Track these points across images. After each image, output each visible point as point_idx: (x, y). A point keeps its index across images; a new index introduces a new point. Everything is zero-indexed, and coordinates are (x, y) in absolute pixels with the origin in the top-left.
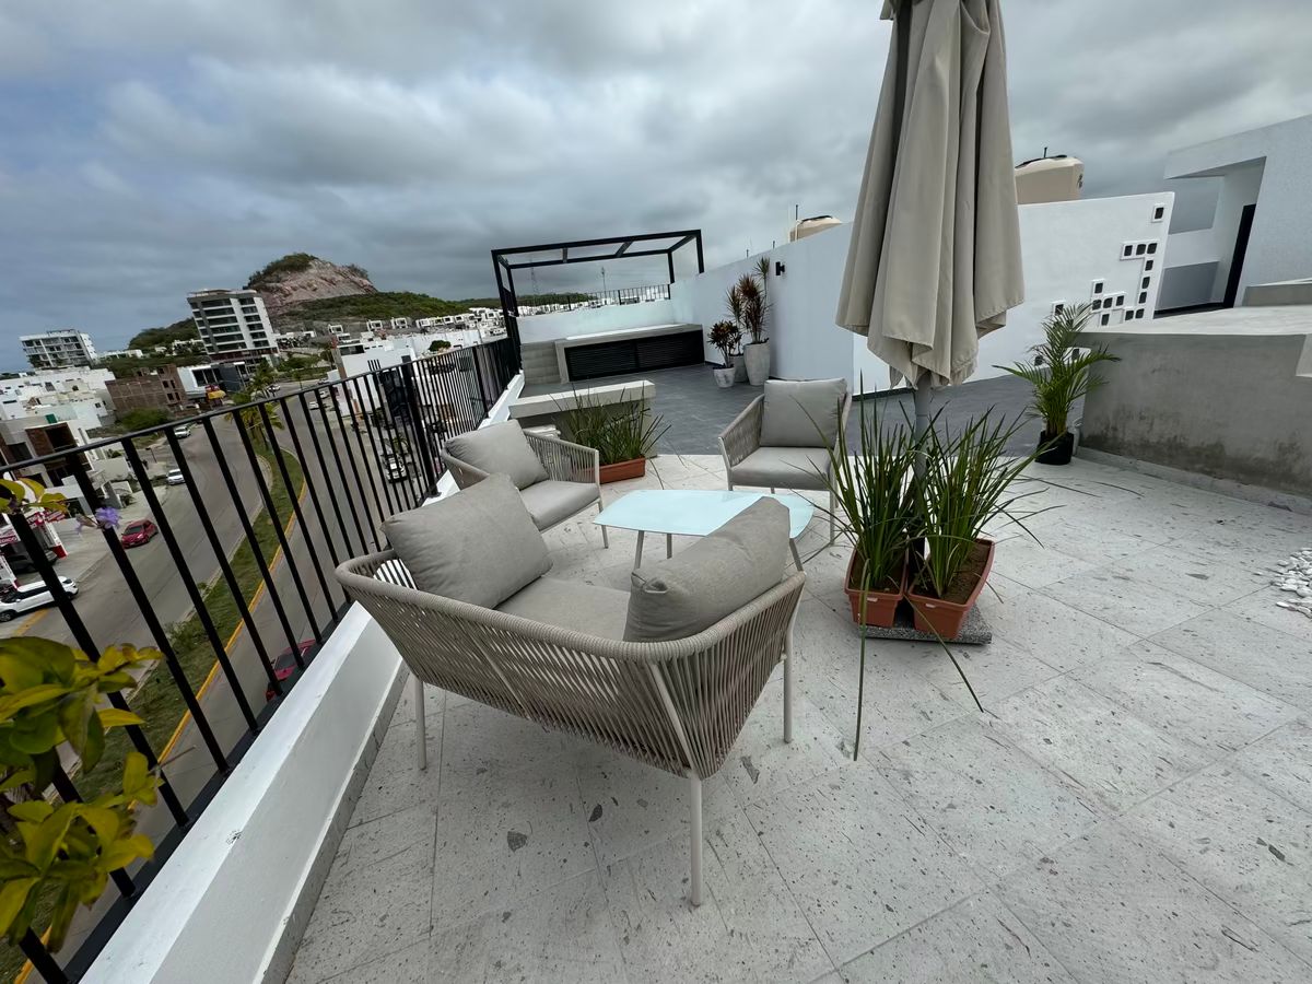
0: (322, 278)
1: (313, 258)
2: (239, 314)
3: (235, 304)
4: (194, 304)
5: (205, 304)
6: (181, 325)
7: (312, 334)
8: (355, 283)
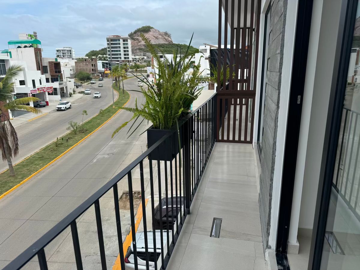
0: (154, 36)
1: (152, 28)
2: (122, 46)
3: (121, 41)
4: (108, 41)
5: (112, 40)
6: (103, 50)
7: (145, 57)
8: (165, 39)
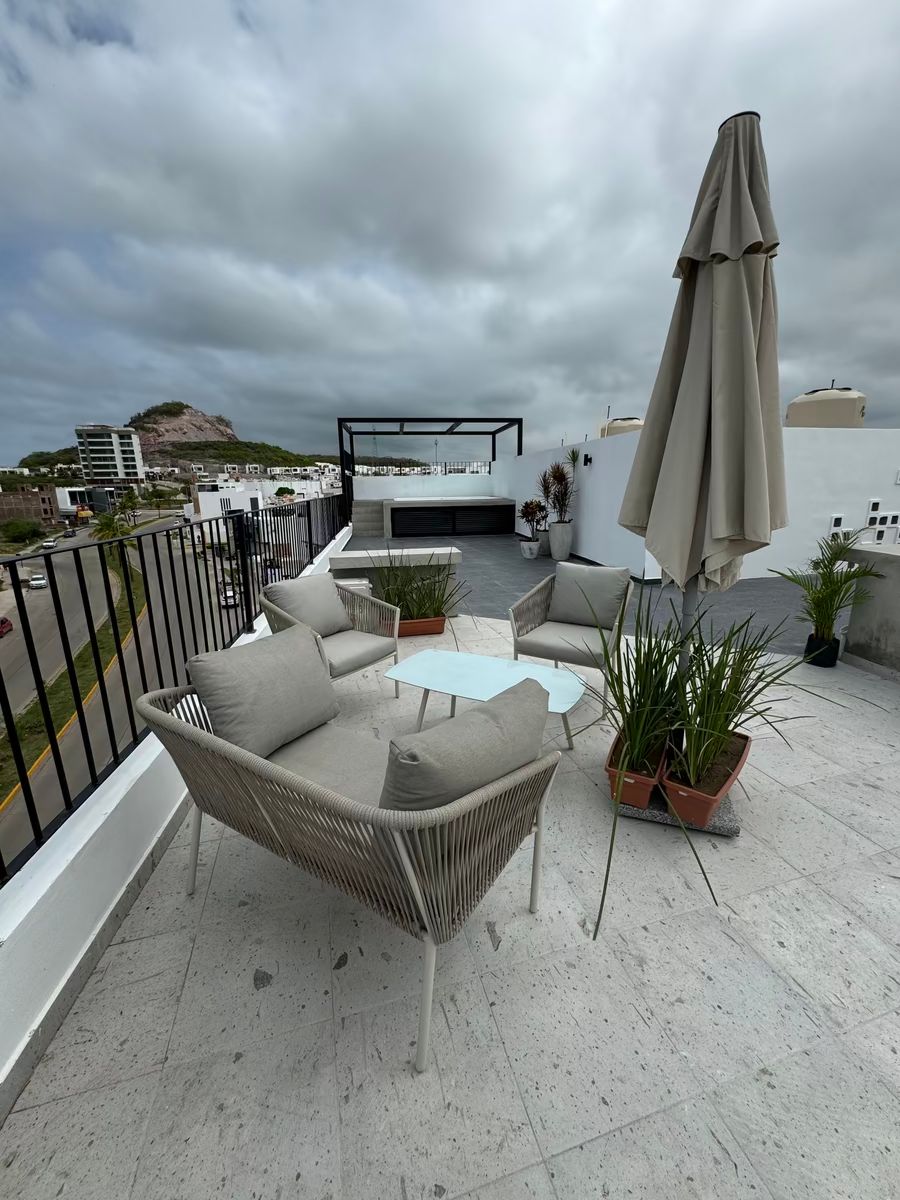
0: (192, 424)
1: (187, 407)
2: (116, 447)
3: (115, 438)
4: (80, 436)
5: (90, 435)
6: (66, 451)
7: (177, 470)
8: (220, 431)
